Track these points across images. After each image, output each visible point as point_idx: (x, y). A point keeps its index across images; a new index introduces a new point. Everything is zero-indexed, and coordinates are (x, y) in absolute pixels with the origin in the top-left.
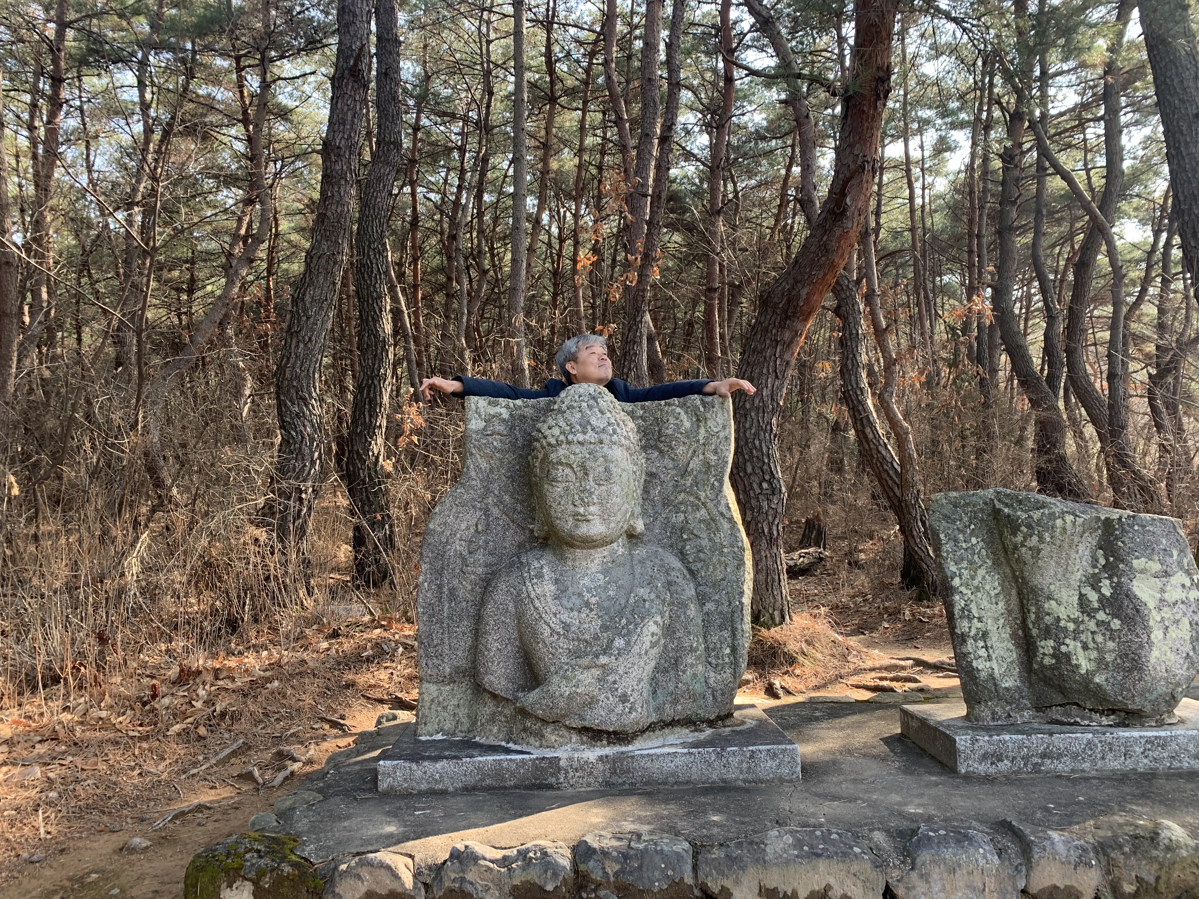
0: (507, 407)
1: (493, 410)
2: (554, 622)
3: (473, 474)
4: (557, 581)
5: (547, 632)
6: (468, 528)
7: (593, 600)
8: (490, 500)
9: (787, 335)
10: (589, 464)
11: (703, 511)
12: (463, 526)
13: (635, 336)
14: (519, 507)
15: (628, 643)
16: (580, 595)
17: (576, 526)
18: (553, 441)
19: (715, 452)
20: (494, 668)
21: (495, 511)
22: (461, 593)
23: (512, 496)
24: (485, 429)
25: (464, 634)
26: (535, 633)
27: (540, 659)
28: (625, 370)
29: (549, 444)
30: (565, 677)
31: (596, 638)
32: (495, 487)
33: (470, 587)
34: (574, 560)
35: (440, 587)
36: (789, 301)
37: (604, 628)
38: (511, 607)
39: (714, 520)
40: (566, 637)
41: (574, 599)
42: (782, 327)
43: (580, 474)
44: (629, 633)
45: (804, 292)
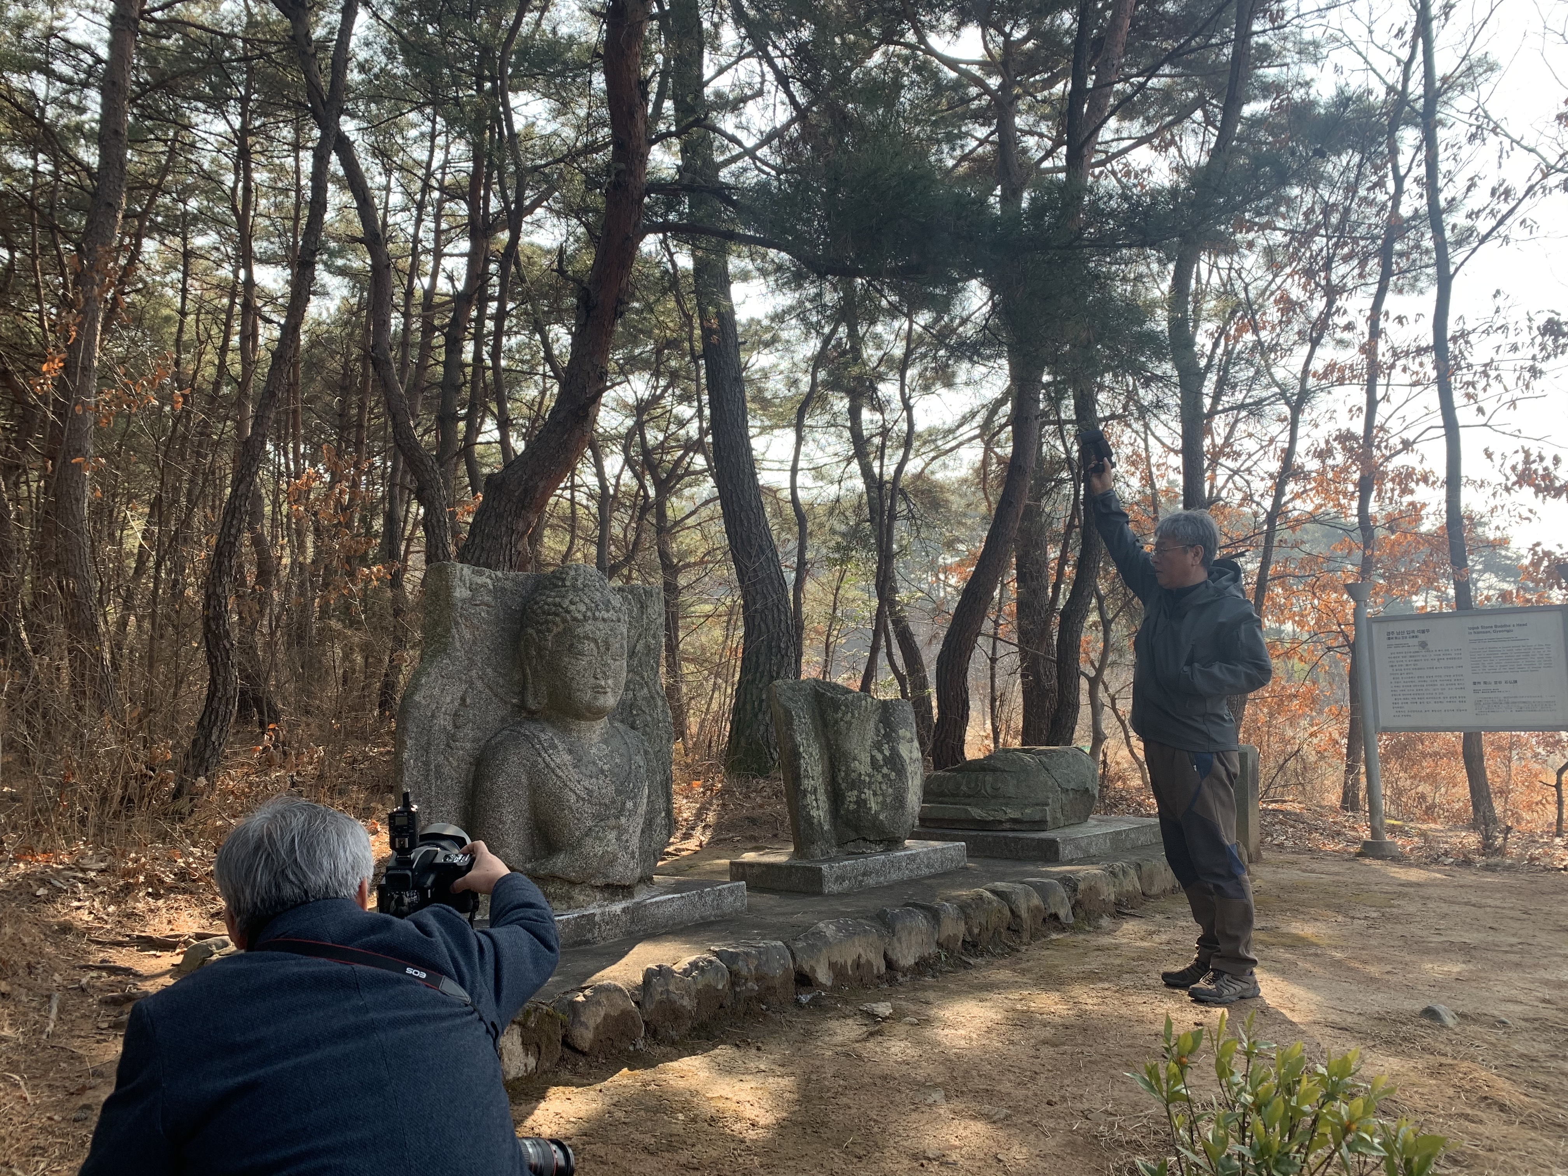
0: (490, 577)
1: (480, 580)
2: (579, 789)
3: (458, 645)
4: (570, 752)
5: (573, 798)
6: (452, 702)
7: (606, 767)
8: (474, 673)
9: (521, 526)
11: (645, 690)
12: (448, 700)
14: (501, 681)
15: (635, 804)
16: (594, 763)
18: (580, 617)
19: (654, 637)
21: (479, 684)
22: (446, 770)
23: (495, 670)
24: (473, 598)
25: (449, 813)
29: (575, 619)
30: (597, 838)
31: (613, 802)
32: (478, 659)
33: (455, 764)
34: (579, 732)
35: (426, 764)
36: (526, 491)
37: (618, 792)
38: (524, 779)
39: (653, 698)
40: (590, 802)
41: (590, 767)
42: (518, 516)
43: (602, 649)
44: (635, 796)
45: (541, 485)
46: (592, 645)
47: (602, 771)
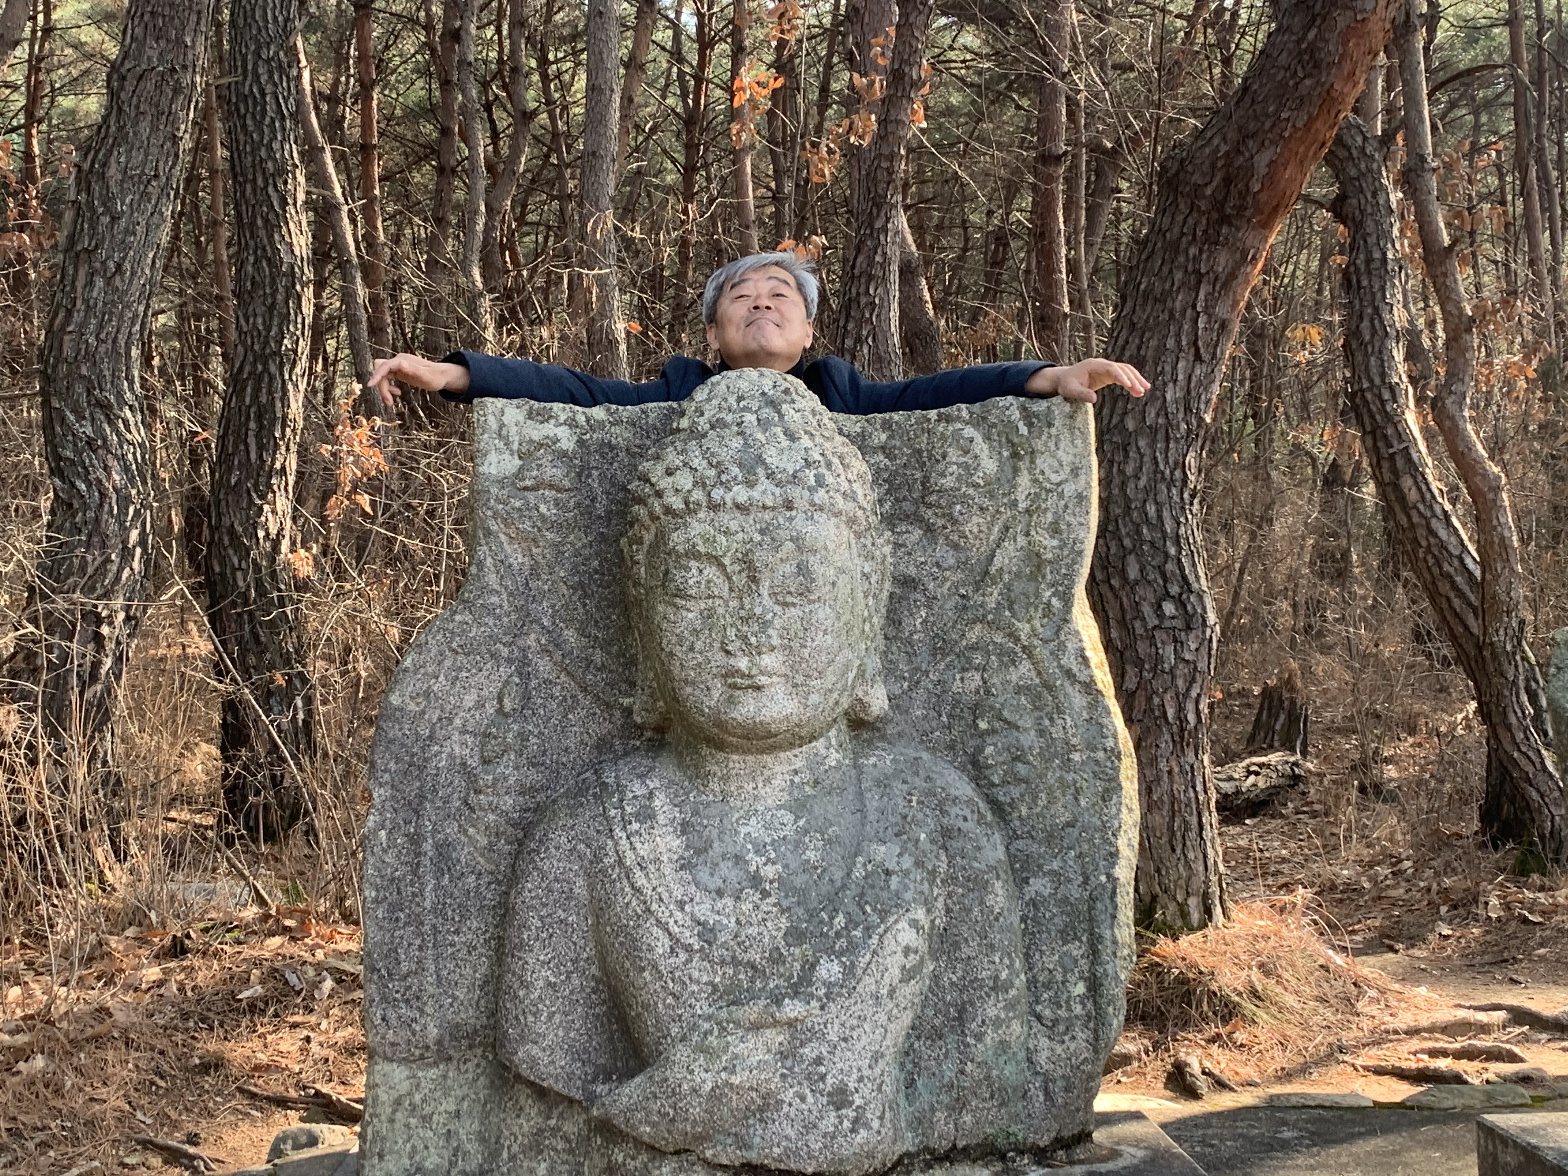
0: (571, 423)
1: (538, 432)
2: (678, 921)
3: (492, 579)
4: (685, 828)
5: (662, 945)
6: (480, 705)
7: (769, 872)
8: (531, 640)
9: (1223, 261)
10: (760, 556)
11: (1025, 667)
12: (469, 700)
13: (871, 263)
14: (598, 657)
15: (849, 971)
16: (739, 860)
17: (731, 701)
18: (677, 503)
19: (1054, 530)
20: (541, 1028)
21: (544, 666)
22: (463, 854)
23: (582, 632)
24: (519, 474)
25: (470, 948)
26: (633, 946)
27: (646, 1006)
28: (849, 343)
29: (668, 510)
30: (702, 1049)
31: (776, 958)
32: (544, 610)
33: (483, 841)
34: (725, 779)
35: (415, 840)
36: (1227, 181)
37: (795, 935)
38: (580, 887)
39: (1049, 687)
40: (706, 958)
41: (726, 868)
42: (1212, 241)
43: (740, 580)
44: (853, 948)
45: (1262, 161)
46: (711, 571)
47: (756, 880)
